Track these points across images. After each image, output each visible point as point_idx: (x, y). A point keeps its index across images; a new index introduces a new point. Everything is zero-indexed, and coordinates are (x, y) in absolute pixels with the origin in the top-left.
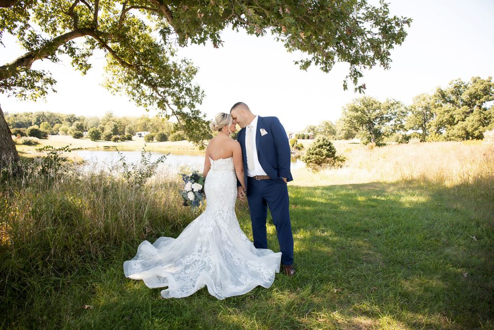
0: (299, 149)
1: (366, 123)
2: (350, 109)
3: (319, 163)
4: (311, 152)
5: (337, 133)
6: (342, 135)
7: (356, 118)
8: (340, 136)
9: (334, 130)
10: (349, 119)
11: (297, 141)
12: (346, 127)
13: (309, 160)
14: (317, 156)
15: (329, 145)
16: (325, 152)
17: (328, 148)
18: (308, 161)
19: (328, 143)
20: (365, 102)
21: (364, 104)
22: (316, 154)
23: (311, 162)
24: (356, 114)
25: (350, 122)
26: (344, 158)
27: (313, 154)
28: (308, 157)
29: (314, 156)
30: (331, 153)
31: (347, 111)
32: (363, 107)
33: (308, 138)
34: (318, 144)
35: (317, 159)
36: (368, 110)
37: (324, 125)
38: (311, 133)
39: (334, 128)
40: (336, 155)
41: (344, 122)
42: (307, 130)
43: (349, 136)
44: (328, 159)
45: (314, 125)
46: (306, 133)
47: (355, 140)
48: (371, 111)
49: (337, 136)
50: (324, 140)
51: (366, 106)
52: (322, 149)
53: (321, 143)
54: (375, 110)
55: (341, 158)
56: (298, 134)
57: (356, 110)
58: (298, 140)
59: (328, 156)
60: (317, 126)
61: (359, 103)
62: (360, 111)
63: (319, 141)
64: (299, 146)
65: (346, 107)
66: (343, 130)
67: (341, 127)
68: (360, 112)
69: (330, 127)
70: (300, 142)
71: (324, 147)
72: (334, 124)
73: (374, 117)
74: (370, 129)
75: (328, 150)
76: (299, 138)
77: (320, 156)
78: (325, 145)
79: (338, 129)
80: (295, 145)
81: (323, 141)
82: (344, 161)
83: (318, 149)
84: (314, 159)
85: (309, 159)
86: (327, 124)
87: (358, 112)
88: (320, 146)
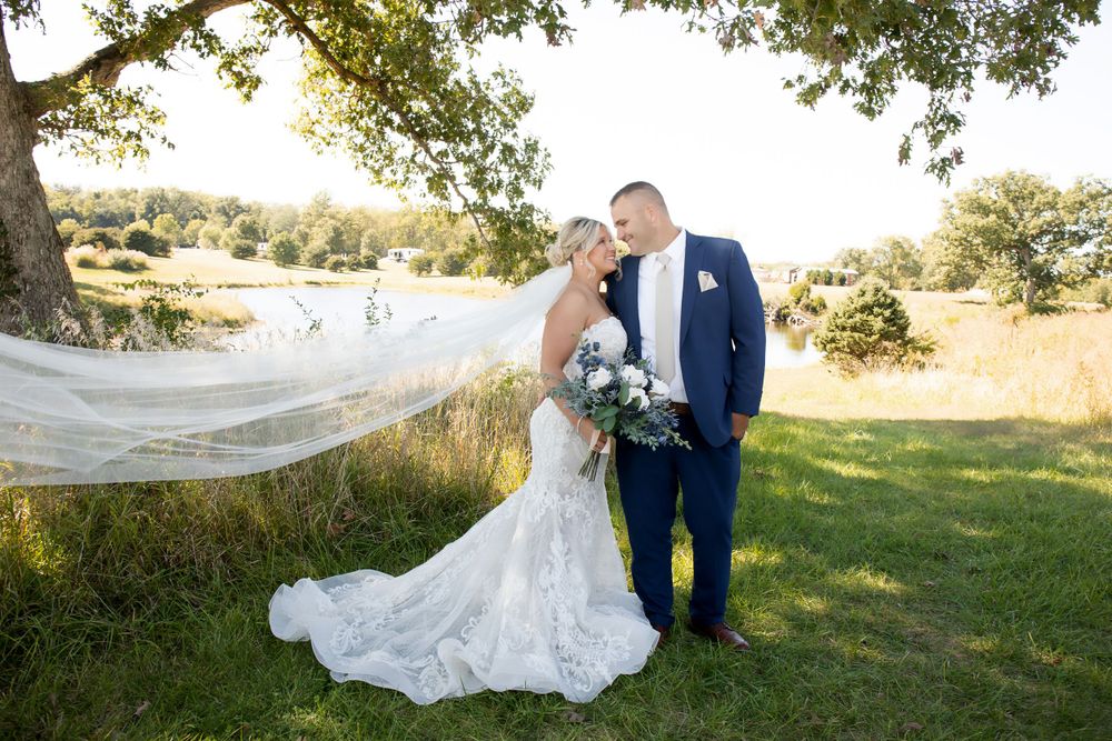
0: (814, 311)
1: (1009, 247)
2: (966, 206)
3: (859, 353)
4: (839, 322)
5: (925, 271)
6: (939, 277)
7: (980, 232)
8: (931, 280)
9: (915, 262)
10: (960, 233)
11: (809, 291)
12: (951, 257)
13: (833, 345)
14: (856, 335)
15: (891, 305)
16: (878, 324)
17: (887, 313)
18: (828, 346)
19: (889, 301)
20: (1013, 187)
21: (1007, 192)
22: (854, 329)
23: (837, 349)
24: (982, 222)
25: (963, 242)
26: (933, 343)
27: (844, 329)
28: (831, 335)
29: (847, 334)
30: (897, 325)
31: (956, 212)
32: (1003, 202)
33: (842, 282)
34: (860, 302)
35: (856, 343)
36: (1017, 210)
37: (887, 249)
38: (851, 270)
39: (916, 258)
40: (910, 333)
41: (946, 243)
42: (840, 261)
43: (958, 281)
44: (886, 343)
45: (862, 249)
46: (836, 270)
47: (975, 293)
48: (1027, 214)
49: (925, 280)
50: (877, 290)
51: (1014, 202)
52: (871, 317)
53: (869, 298)
54: (1038, 212)
55: (923, 343)
56: (815, 269)
57: (984, 210)
58: (813, 287)
59: (885, 336)
60: (870, 252)
61: (993, 190)
62: (996, 213)
63: (863, 293)
64: (814, 304)
65: (953, 201)
66: (943, 264)
67: (937, 259)
68: (993, 217)
69: (906, 255)
70: (818, 291)
71: (876, 310)
72: (919, 246)
73: (1033, 232)
74: (1021, 262)
75: (886, 320)
76: (815, 282)
77: (863, 335)
78: (880, 306)
79: (929, 261)
80: (804, 301)
81: (875, 295)
82: (931, 350)
83: (858, 316)
84: (845, 343)
85: (833, 340)
86: (897, 245)
87: (988, 216)
88: (867, 309)
